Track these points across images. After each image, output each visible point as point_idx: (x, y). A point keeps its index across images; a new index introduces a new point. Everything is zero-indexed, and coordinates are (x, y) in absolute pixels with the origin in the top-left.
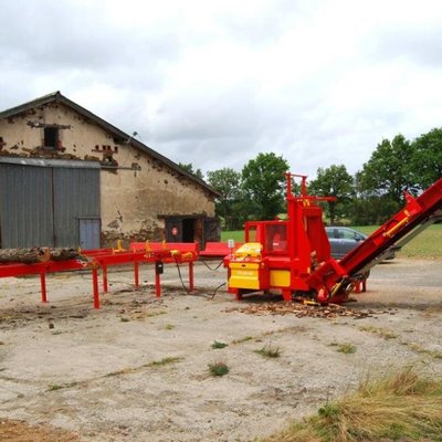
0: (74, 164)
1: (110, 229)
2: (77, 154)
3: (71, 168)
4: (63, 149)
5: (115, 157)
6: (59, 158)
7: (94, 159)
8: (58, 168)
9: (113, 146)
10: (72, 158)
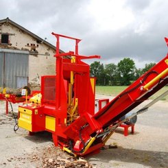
0: (15, 51)
1: (33, 82)
2: (17, 47)
3: (14, 53)
4: (11, 45)
5: (37, 49)
6: (9, 48)
7: (26, 50)
8: (8, 53)
9: (36, 44)
10: (15, 49)
